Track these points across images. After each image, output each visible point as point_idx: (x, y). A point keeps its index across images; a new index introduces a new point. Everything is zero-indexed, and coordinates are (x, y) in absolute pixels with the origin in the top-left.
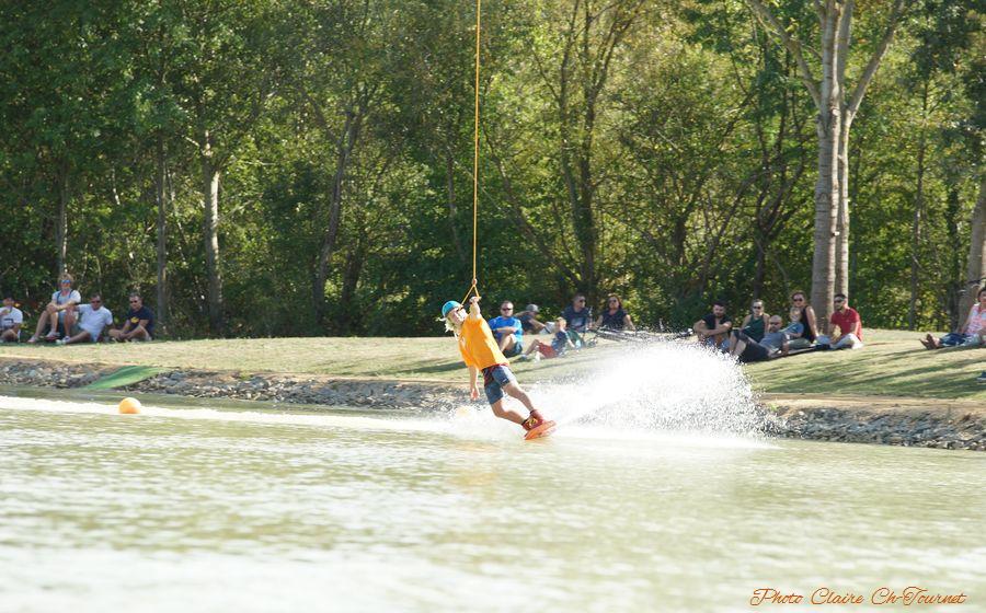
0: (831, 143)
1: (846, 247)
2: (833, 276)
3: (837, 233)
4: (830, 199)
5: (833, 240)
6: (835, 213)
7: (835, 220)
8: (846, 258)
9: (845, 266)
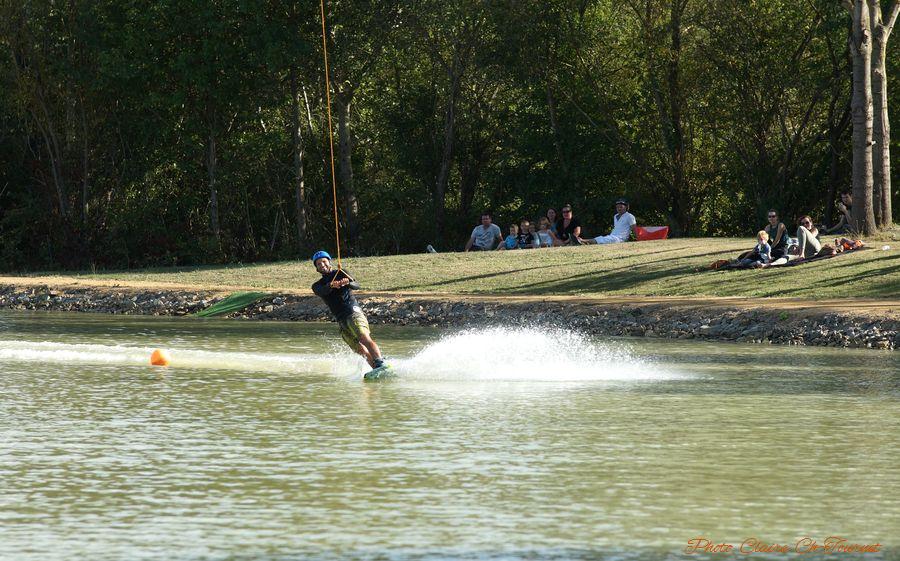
0: (863, 61)
1: (887, 153)
2: (870, 181)
3: (873, 143)
4: (865, 112)
5: (869, 149)
6: (870, 124)
7: (871, 132)
8: (887, 162)
9: (887, 170)
